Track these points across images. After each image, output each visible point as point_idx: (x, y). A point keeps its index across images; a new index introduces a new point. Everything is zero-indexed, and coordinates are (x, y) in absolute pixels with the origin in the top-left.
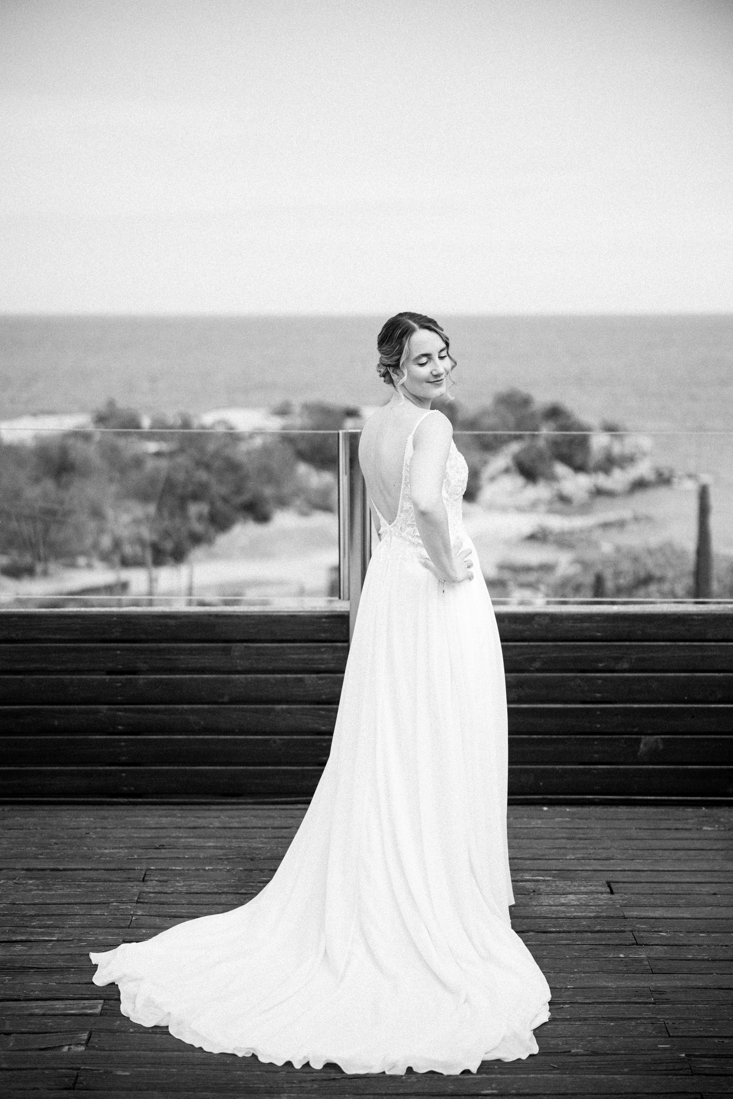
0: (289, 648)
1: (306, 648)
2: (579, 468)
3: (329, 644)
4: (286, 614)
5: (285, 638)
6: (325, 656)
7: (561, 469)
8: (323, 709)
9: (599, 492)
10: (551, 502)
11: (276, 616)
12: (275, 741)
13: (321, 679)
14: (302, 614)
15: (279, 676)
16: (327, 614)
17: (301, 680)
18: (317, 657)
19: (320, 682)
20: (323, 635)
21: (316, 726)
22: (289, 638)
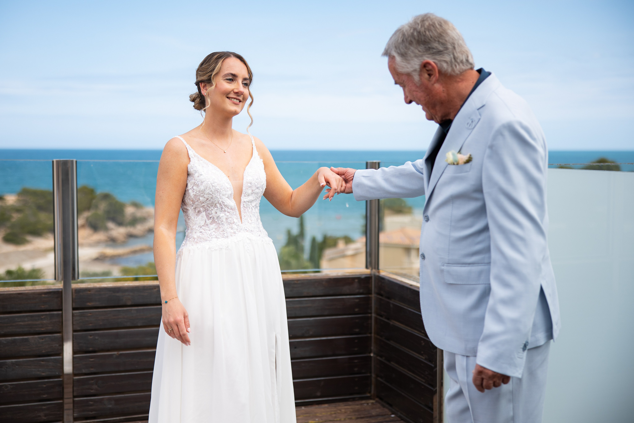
0: (18, 317)
1: (32, 316)
2: (120, 224)
3: (48, 313)
4: (15, 292)
5: (14, 310)
6: (44, 322)
7: (111, 225)
8: (43, 361)
9: (131, 236)
10: (106, 241)
11: (7, 294)
12: (6, 387)
13: (42, 338)
14: (26, 292)
15: (10, 338)
16: (46, 291)
17: (27, 340)
18: (38, 322)
19: (41, 341)
20: (43, 307)
21: (38, 373)
22: (17, 310)
